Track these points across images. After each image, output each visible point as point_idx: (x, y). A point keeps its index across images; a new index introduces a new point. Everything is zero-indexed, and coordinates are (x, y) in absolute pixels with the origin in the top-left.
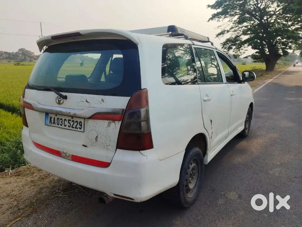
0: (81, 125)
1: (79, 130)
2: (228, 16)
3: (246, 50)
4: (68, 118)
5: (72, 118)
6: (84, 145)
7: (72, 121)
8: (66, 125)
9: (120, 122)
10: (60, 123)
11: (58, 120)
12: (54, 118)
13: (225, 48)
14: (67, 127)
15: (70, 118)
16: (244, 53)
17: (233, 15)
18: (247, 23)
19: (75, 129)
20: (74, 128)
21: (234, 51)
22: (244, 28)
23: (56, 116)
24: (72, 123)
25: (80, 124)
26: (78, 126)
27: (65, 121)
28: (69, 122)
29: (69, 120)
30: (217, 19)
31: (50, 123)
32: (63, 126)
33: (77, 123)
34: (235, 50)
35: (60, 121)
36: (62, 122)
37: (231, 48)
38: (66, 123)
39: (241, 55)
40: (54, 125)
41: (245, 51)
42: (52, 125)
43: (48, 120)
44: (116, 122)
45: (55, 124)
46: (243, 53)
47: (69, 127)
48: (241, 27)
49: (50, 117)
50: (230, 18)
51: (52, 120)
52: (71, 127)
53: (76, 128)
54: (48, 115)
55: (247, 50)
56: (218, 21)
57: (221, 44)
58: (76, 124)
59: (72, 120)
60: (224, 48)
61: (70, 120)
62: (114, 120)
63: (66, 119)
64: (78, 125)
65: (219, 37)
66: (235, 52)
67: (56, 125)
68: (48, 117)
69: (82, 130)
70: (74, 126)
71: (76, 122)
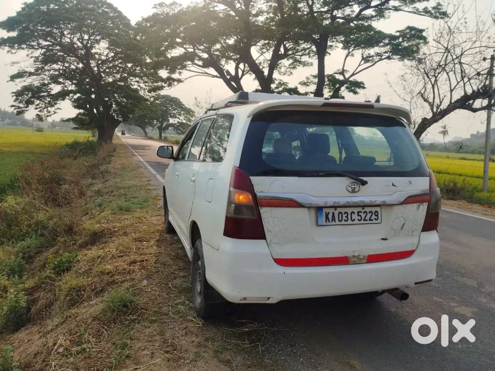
0: (377, 216)
1: (374, 221)
2: (24, 46)
3: (58, 108)
4: (356, 210)
5: (363, 209)
6: (382, 239)
7: (364, 213)
8: (354, 220)
9: (427, 203)
10: (344, 218)
11: (340, 215)
12: (333, 213)
13: (21, 102)
14: (356, 222)
15: (360, 209)
16: (55, 113)
17: (33, 47)
18: (57, 64)
19: (368, 222)
20: (367, 220)
21: (36, 109)
22: (52, 72)
23: (336, 210)
24: (363, 216)
25: (376, 214)
26: (374, 217)
27: (353, 214)
28: (360, 214)
29: (358, 212)
30: (7, 49)
31: (326, 222)
32: (350, 222)
33: (371, 214)
34: (39, 107)
35: (344, 216)
36: (347, 217)
37: (32, 103)
38: (355, 216)
39: (50, 115)
40: (333, 223)
41: (56, 109)
42: (331, 223)
43: (323, 217)
44: (424, 204)
45: (335, 222)
46: (53, 113)
47: (359, 220)
48: (49, 71)
49: (326, 213)
50: (28, 51)
51: (330, 216)
52: (363, 220)
53: (370, 220)
54: (322, 211)
55: (60, 109)
56: (8, 52)
57: (13, 93)
58: (369, 215)
59: (363, 211)
60: (19, 101)
61: (361, 212)
62: (422, 202)
63: (354, 211)
64: (373, 215)
65: (15, 82)
66: (39, 110)
67: (337, 222)
68: (321, 214)
69: (379, 221)
70: (368, 218)
71: (369, 213)
